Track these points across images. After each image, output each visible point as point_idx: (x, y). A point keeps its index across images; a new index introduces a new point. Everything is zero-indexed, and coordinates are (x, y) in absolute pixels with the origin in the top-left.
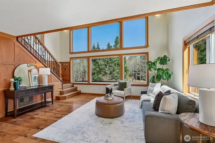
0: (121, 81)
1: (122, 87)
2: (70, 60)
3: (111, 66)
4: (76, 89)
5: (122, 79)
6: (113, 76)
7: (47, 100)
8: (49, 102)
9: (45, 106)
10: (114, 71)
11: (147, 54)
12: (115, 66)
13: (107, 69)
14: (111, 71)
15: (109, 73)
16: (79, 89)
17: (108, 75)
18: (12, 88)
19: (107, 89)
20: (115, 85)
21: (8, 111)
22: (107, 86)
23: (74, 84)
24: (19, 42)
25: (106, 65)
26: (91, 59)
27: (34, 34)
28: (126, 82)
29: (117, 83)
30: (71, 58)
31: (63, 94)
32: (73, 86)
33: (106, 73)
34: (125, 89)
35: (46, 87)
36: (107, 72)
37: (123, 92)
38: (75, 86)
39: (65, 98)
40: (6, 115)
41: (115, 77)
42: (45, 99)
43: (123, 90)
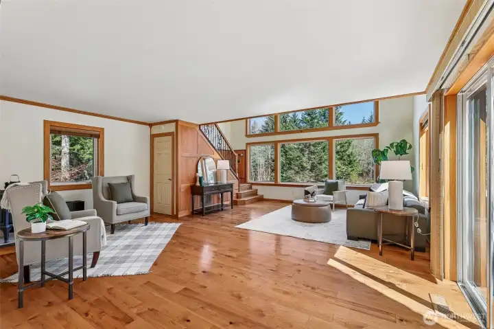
0: (329, 181)
1: (331, 189)
2: (247, 147)
3: (312, 153)
4: (255, 193)
5: (331, 178)
6: (317, 175)
7: (225, 203)
8: (227, 205)
9: (222, 210)
10: (320, 164)
11: (376, 136)
12: (324, 151)
13: (304, 159)
14: (313, 163)
15: (309, 168)
16: (260, 193)
17: (307, 172)
18: (198, 184)
19: (307, 193)
20: (319, 187)
21: (195, 209)
22: (307, 189)
23: (252, 184)
24: (201, 131)
25: (302, 150)
26: (279, 146)
27: (215, 124)
28: (337, 183)
29: (323, 184)
30: (247, 144)
31: (241, 198)
32: (251, 188)
33: (303, 168)
34: (336, 193)
35: (225, 185)
36: (305, 164)
37: (332, 197)
38: (254, 187)
39: (244, 203)
40: (193, 213)
41: (322, 177)
42: (222, 202)
43: (332, 194)
